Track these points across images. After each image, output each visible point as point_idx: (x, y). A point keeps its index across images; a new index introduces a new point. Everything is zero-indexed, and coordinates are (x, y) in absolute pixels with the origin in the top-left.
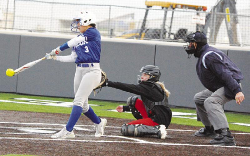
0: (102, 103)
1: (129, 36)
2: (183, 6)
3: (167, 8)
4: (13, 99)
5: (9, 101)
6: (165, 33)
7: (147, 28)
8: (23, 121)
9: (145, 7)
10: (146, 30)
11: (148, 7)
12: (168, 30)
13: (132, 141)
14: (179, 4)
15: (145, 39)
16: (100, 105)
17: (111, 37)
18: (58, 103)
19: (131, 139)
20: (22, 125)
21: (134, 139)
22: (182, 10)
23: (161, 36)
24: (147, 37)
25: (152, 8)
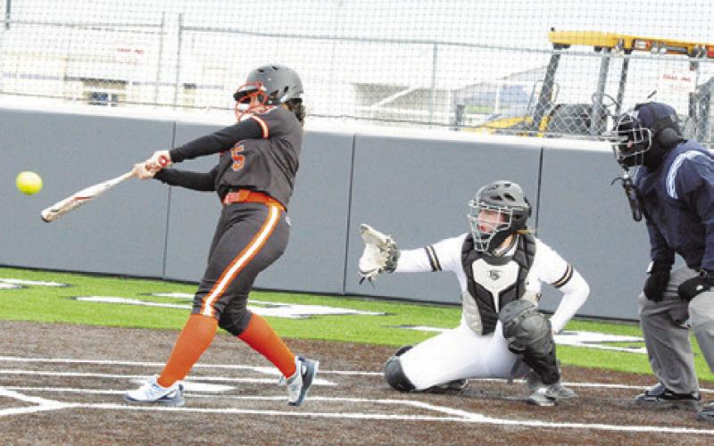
0: (392, 307)
1: (503, 125)
2: (651, 45)
3: (609, 49)
4: (150, 294)
5: (137, 302)
6: (604, 118)
7: (557, 103)
8: (155, 356)
9: (551, 47)
10: (553, 108)
11: (557, 46)
12: (612, 109)
13: (444, 414)
14: (640, 40)
15: (551, 137)
16: (386, 314)
17: (456, 130)
18: (268, 306)
19: (442, 409)
20: (146, 368)
21: (450, 411)
22: (648, 54)
23: (593, 125)
24: (555, 129)
25: (569, 50)
